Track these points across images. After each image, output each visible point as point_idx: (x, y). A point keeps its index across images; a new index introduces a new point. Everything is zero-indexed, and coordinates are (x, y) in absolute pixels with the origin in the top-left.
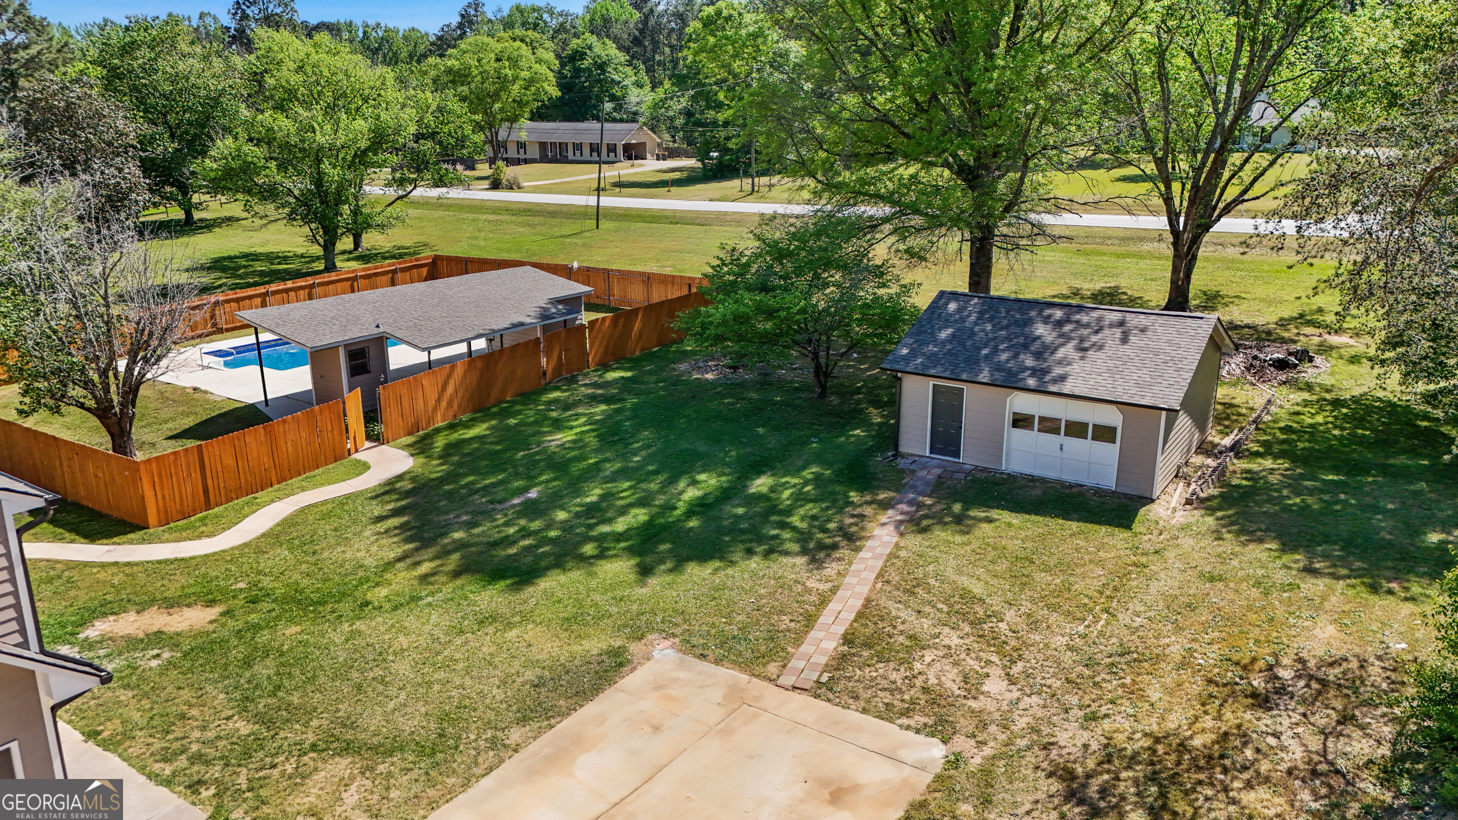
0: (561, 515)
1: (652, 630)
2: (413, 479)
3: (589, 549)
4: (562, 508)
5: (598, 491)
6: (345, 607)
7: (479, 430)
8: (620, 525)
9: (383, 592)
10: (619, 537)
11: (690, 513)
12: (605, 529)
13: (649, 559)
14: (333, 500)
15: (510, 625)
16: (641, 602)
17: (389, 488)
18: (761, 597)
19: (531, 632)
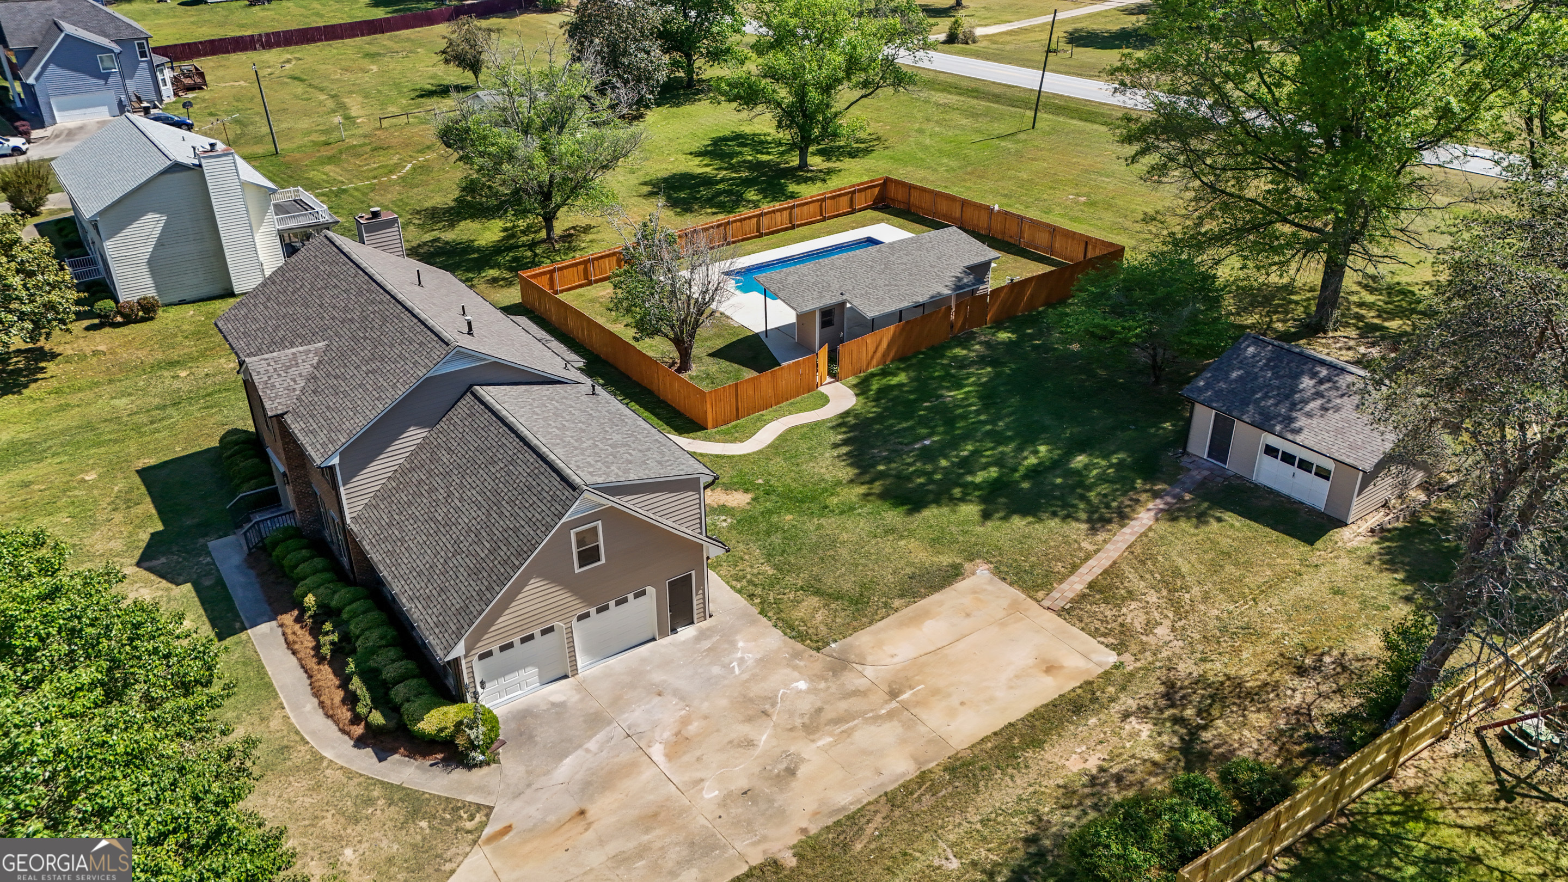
0: (944, 463)
1: (980, 557)
2: (856, 416)
3: (957, 492)
4: (946, 457)
5: (970, 447)
6: (815, 507)
7: (902, 378)
8: (979, 477)
9: (835, 500)
10: (977, 487)
11: (1025, 477)
12: (969, 478)
13: (991, 507)
14: (807, 425)
15: (901, 537)
16: (978, 536)
17: (842, 422)
18: (1051, 547)
19: (913, 544)
